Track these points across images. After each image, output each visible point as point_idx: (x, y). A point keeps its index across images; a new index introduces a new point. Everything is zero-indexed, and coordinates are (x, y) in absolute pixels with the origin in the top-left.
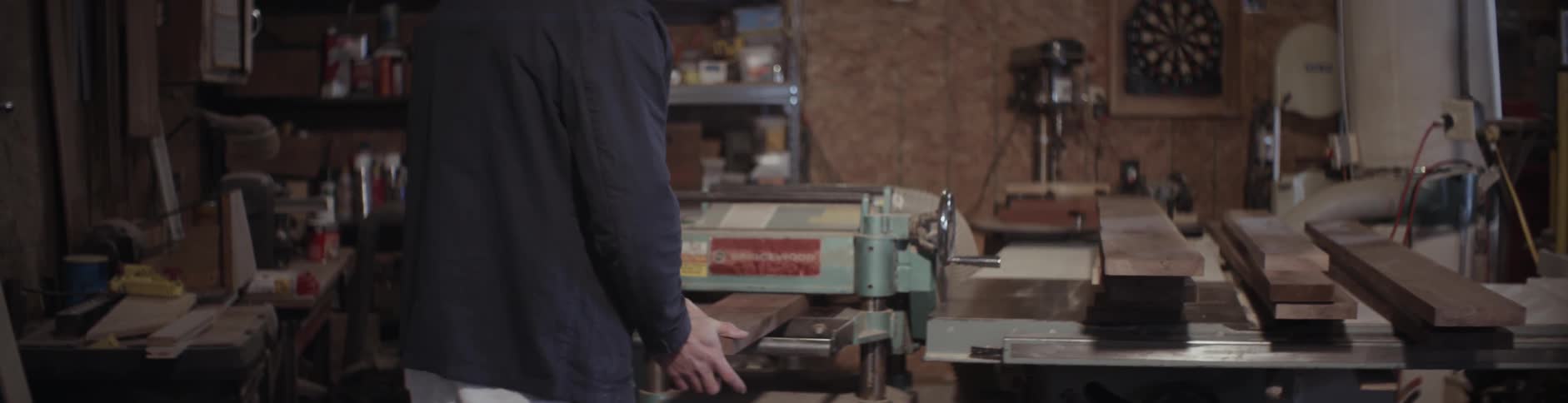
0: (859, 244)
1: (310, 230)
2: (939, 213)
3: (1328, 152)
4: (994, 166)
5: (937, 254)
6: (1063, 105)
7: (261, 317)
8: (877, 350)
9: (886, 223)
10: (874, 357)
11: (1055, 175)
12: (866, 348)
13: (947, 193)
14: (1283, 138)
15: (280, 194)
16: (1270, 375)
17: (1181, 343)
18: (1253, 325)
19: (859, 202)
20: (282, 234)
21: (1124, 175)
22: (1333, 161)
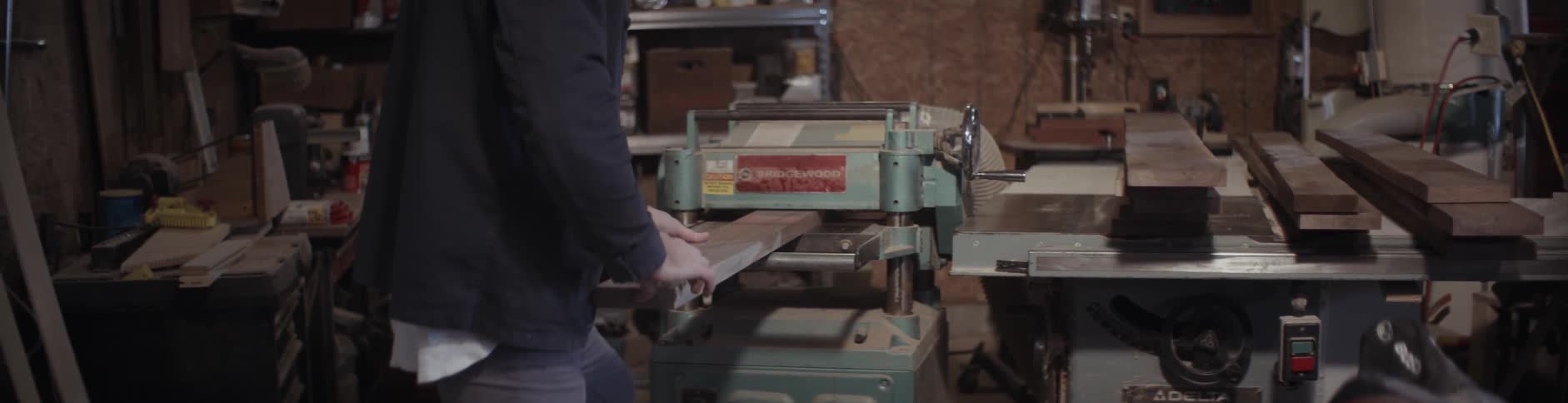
0: (883, 159)
1: (345, 160)
2: (963, 127)
3: (1356, 68)
4: (1024, 87)
5: (961, 170)
6: (1092, 24)
7: (295, 245)
8: (903, 265)
9: (911, 138)
10: (900, 272)
11: (1086, 95)
12: (893, 263)
13: (972, 107)
14: (1313, 57)
15: (314, 126)
16: (1294, 286)
17: (1206, 255)
18: (1277, 236)
19: (883, 118)
20: (316, 165)
21: (1153, 94)
22: (1361, 79)
